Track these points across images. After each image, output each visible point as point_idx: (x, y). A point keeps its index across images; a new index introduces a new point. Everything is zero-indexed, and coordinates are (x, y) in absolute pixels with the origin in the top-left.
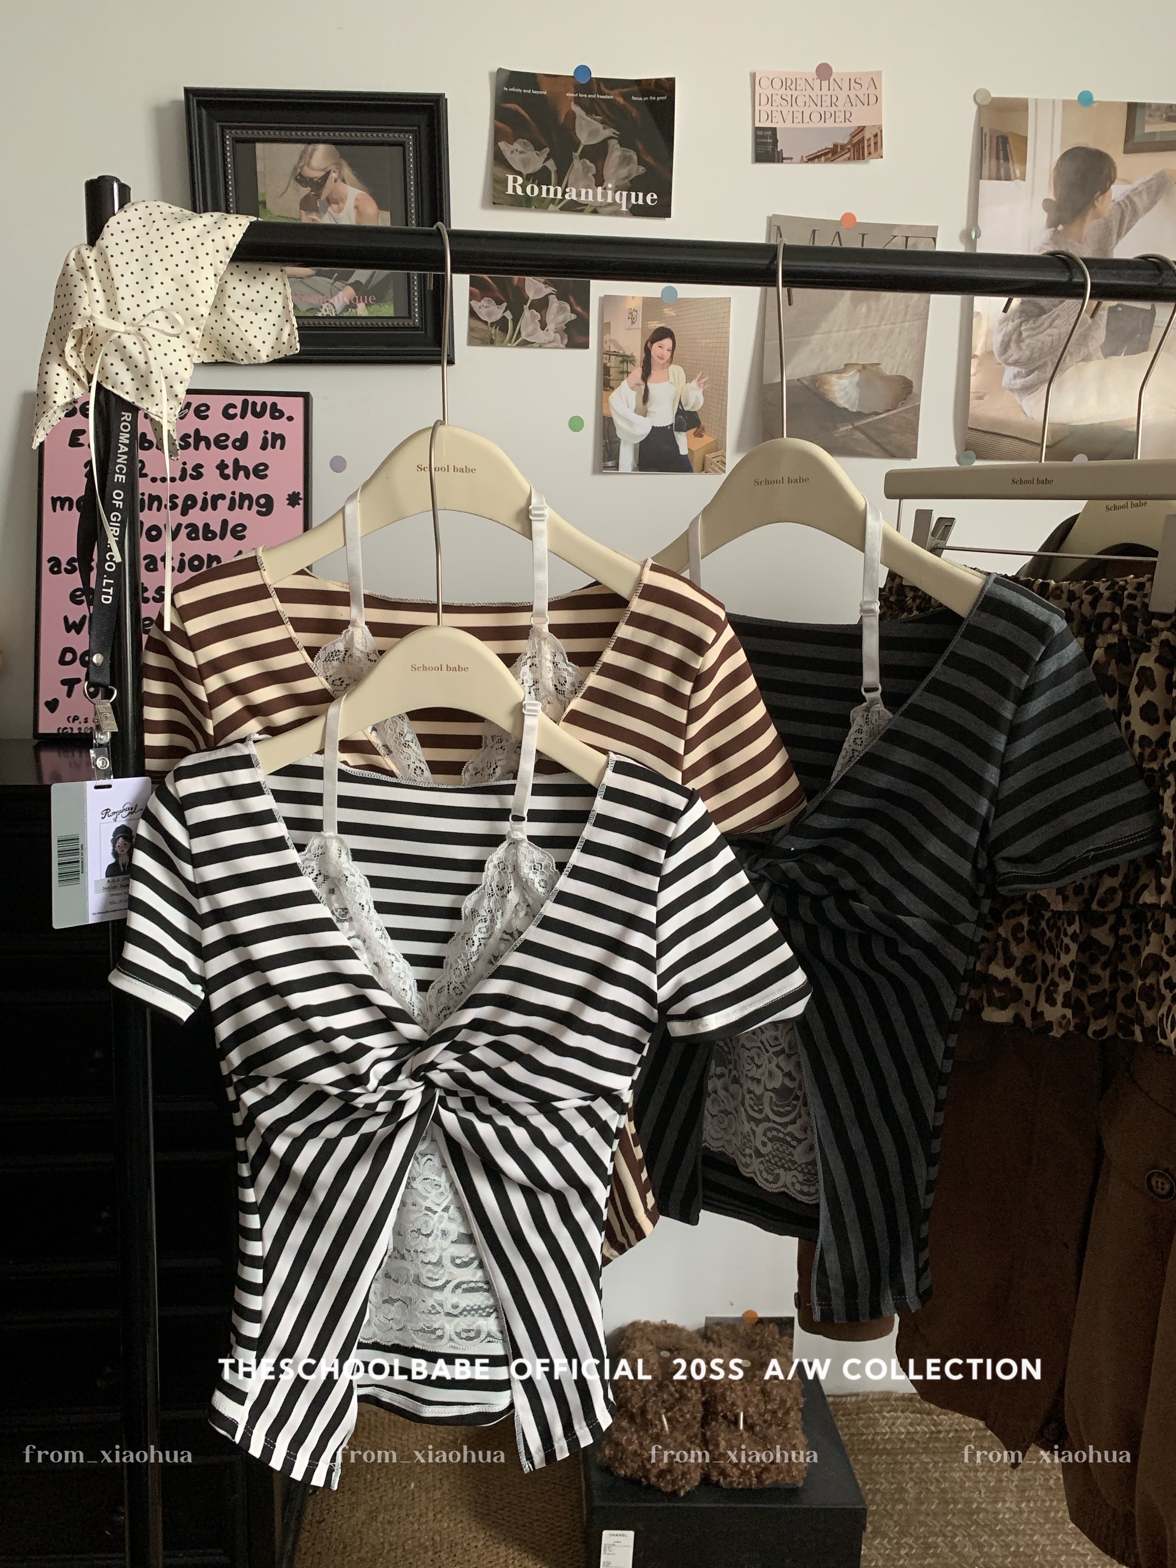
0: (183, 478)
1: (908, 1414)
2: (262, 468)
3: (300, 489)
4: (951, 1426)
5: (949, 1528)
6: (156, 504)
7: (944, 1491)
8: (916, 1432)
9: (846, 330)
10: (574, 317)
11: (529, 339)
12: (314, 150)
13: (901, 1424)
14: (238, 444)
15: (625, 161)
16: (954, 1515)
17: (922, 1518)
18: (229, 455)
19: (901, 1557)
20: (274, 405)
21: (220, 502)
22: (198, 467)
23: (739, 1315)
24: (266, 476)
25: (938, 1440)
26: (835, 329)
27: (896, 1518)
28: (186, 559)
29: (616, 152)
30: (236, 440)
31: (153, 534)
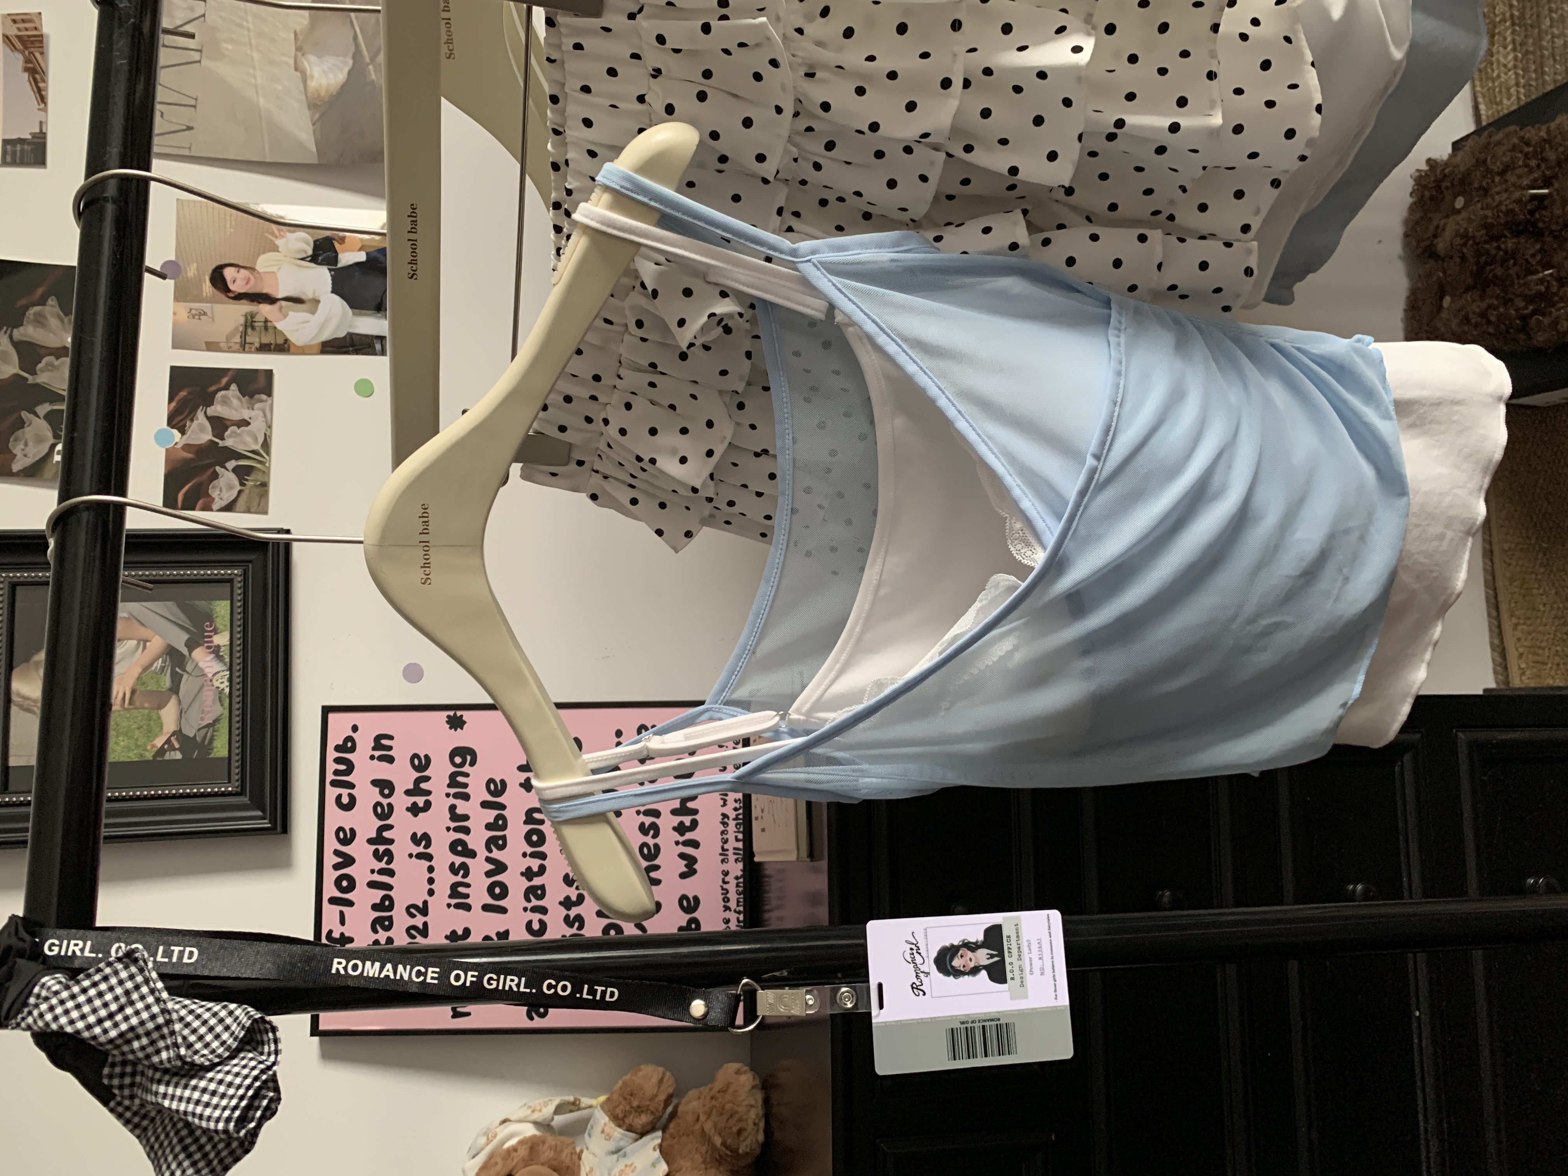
0: (429, 857)
2: (416, 762)
3: (444, 715)
6: (461, 889)
9: (254, 68)
10: (234, 387)
11: (261, 440)
12: (19, 695)
14: (386, 792)
15: (40, 321)
18: (400, 801)
20: (338, 748)
21: (459, 811)
22: (415, 839)
24: (426, 756)
26: (253, 80)
28: (529, 850)
29: (28, 332)
30: (382, 793)
31: (499, 891)
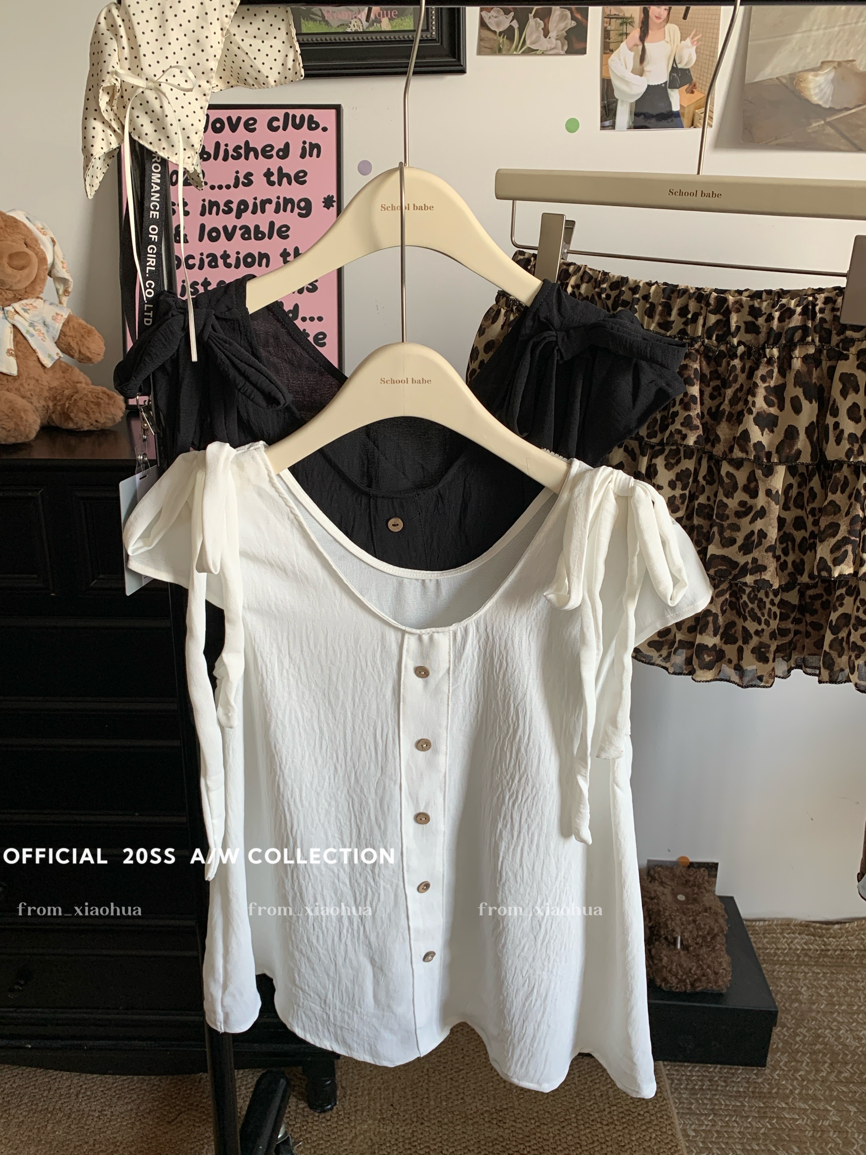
0: (236, 186)
1: (803, 936)
2: (301, 174)
3: (333, 193)
4: (837, 946)
5: (835, 1023)
6: (215, 209)
7: (831, 996)
8: (810, 950)
9: (825, 29)
10: (574, 24)
11: (533, 47)
13: (798, 943)
14: (281, 153)
16: (839, 1013)
17: (813, 1014)
19: (796, 1043)
20: (311, 117)
21: (267, 205)
22: (248, 176)
23: (674, 859)
24: (305, 182)
25: (826, 956)
26: (815, 28)
27: (793, 1013)
28: (241, 256)
30: (280, 150)
31: (214, 236)
